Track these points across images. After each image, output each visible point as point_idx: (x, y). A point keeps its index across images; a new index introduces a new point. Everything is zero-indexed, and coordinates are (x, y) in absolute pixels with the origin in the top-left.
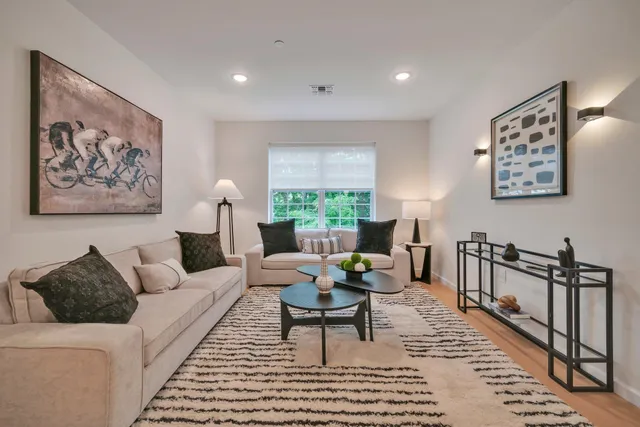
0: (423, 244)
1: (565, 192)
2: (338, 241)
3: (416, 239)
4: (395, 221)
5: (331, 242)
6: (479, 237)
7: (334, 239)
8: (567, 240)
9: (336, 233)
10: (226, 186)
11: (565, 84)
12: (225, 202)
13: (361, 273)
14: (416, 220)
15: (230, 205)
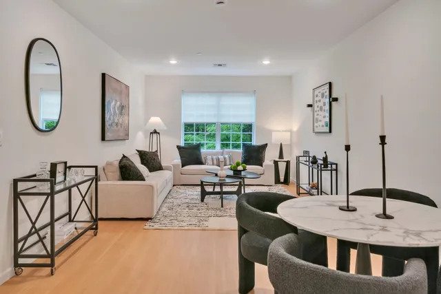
0: (285, 159)
1: (330, 131)
2: (230, 158)
3: (281, 156)
4: (267, 144)
5: (225, 158)
6: (306, 153)
7: (226, 156)
8: (325, 152)
9: (228, 153)
10: (156, 121)
11: (330, 84)
12: (155, 132)
13: (240, 171)
14: (281, 144)
15: (159, 133)
